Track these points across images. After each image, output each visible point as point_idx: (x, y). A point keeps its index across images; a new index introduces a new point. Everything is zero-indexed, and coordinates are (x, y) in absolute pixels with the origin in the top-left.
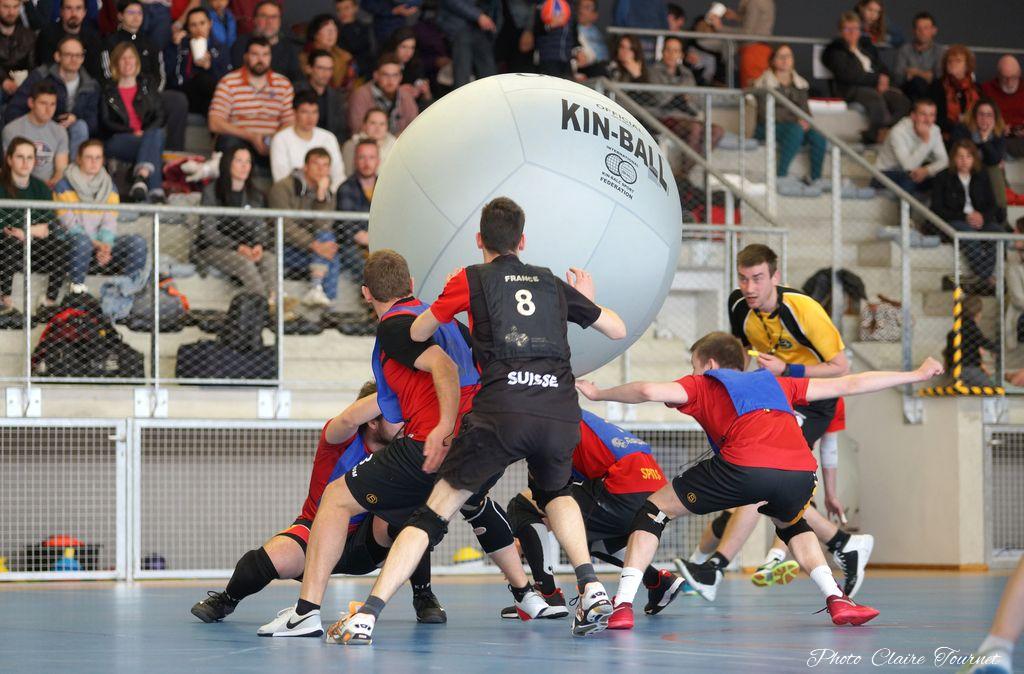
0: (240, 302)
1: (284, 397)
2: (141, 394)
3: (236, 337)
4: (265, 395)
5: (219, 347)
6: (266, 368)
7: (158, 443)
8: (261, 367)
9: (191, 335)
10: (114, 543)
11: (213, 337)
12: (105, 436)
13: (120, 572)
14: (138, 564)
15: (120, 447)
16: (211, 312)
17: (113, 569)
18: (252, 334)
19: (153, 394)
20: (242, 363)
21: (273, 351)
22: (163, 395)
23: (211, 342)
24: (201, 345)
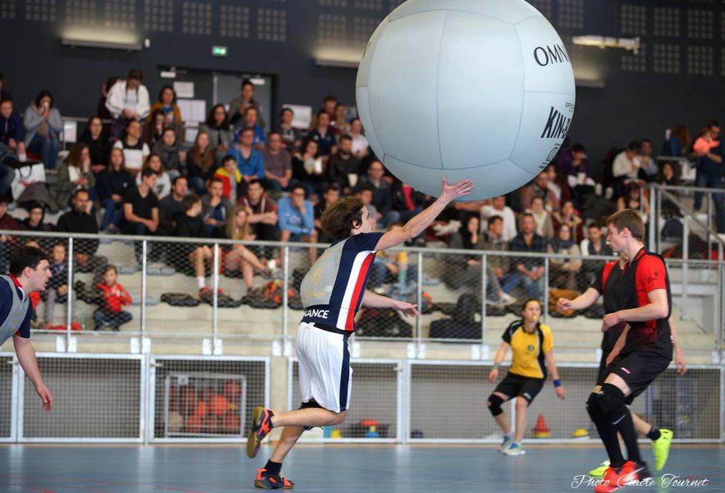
0: (463, 299)
1: (486, 349)
2: (411, 347)
3: (460, 317)
4: (475, 348)
5: (451, 322)
6: (476, 334)
7: (420, 372)
8: (473, 333)
9: (437, 316)
10: (395, 424)
11: (448, 317)
12: (392, 368)
13: (399, 439)
14: (408, 435)
15: (400, 375)
16: (447, 304)
17: (395, 437)
18: (469, 315)
19: (417, 347)
20: (464, 331)
21: (480, 325)
22: (422, 347)
23: (447, 320)
24: (443, 321)
